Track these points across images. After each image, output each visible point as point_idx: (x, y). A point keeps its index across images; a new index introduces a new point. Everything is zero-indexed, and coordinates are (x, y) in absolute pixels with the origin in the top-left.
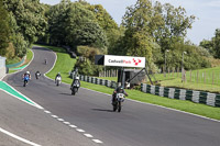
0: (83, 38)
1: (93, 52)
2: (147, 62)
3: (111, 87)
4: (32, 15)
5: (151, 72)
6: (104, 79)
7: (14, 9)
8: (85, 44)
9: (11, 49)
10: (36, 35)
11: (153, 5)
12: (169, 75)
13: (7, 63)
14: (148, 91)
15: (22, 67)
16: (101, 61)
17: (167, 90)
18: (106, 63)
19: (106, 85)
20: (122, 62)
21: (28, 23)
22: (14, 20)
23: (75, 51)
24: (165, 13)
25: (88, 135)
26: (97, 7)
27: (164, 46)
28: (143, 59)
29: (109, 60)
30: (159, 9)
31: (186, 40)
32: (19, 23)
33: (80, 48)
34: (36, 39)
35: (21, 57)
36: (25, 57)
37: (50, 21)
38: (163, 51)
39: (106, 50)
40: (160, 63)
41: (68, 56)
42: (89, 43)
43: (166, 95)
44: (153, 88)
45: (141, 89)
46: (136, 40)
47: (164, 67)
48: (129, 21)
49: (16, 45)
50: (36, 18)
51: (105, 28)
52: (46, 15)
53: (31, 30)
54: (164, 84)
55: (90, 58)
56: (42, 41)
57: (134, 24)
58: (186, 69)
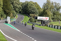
0: (32, 12)
1: (34, 16)
2: (49, 18)
3: (39, 25)
4: (17, 5)
5: (50, 21)
6: (37, 23)
7: (12, 4)
8: (32, 13)
9: (12, 15)
10: (19, 11)
11: (51, 2)
12: (55, 22)
13: (10, 19)
14: (50, 27)
15: (15, 20)
16: (37, 18)
17: (55, 26)
18: (38, 19)
19: (38, 25)
20: (42, 18)
21: (16, 7)
22: (12, 7)
23: (29, 15)
24: (54, 5)
25: (33, 39)
26: (35, 3)
27: (54, 14)
28: (48, 18)
29: (39, 18)
30: (53, 4)
31: (60, 12)
32: (14, 7)
33: (31, 15)
34: (18, 12)
35: (14, 17)
36: (16, 17)
37: (22, 7)
38: (54, 15)
39: (38, 15)
40: (53, 19)
41: (27, 17)
42: (33, 13)
43: (55, 28)
44: (51, 26)
45: (48, 26)
46: (46, 12)
47: (54, 20)
48: (44, 7)
49: (13, 14)
50: (18, 6)
51: (38, 9)
52: (21, 5)
53: (17, 9)
54: (54, 25)
55: (33, 17)
56: (20, 13)
57: (46, 8)
58: (60, 20)
